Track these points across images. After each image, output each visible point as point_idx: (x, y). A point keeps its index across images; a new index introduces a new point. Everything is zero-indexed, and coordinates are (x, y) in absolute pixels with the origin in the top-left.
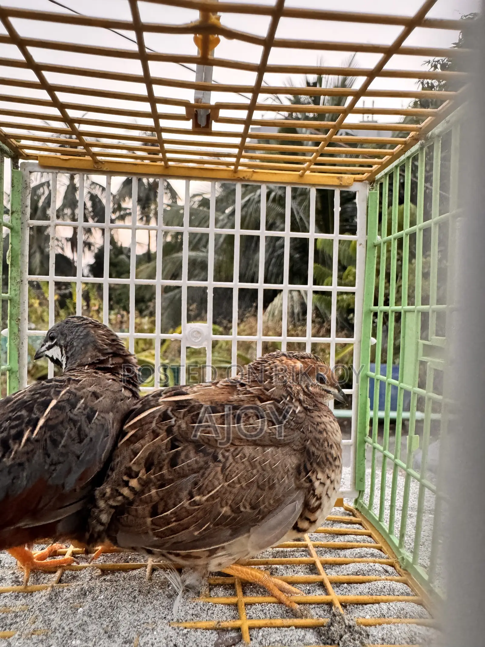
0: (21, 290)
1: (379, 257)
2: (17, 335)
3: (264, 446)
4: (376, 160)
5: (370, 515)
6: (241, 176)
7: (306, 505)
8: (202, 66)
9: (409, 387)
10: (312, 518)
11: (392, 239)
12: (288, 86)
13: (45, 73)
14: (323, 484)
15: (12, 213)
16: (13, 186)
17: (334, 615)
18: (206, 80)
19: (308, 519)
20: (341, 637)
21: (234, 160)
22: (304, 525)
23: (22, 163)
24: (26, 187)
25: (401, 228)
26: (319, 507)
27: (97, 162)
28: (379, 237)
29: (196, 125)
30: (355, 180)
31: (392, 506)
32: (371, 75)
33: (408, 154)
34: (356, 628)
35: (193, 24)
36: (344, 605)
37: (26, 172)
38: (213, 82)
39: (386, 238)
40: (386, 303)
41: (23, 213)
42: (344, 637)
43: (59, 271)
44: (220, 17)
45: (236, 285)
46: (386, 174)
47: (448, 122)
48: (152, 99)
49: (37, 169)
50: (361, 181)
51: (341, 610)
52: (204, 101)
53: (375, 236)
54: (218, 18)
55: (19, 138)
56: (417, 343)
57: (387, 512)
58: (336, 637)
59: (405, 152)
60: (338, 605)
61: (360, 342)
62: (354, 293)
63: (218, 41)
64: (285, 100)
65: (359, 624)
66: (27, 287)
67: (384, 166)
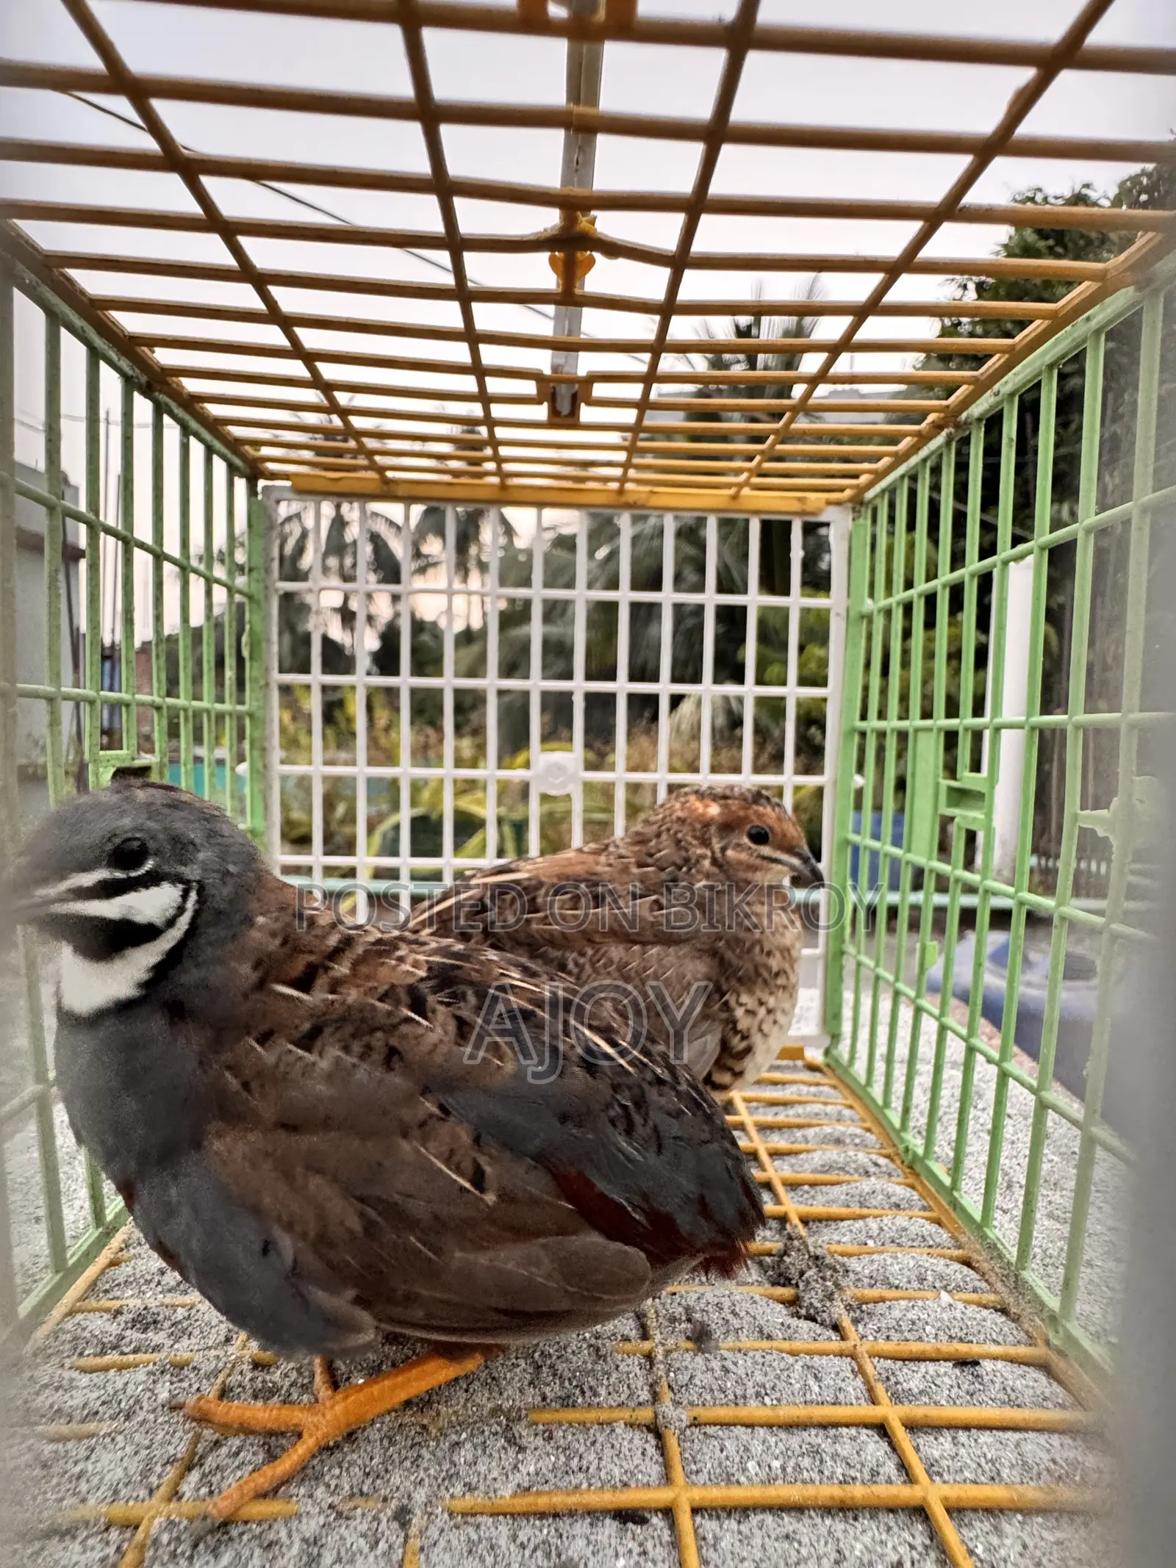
0: (266, 699)
1: (869, 637)
2: (261, 773)
3: (644, 944)
4: (866, 466)
5: (851, 1075)
6: (630, 498)
7: (725, 1045)
8: (563, 308)
9: (921, 860)
10: (737, 1069)
11: (894, 605)
12: (704, 337)
13: (300, 331)
14: (751, 1013)
15: (251, 570)
16: (250, 525)
17: (790, 1238)
18: (570, 334)
19: (730, 1069)
20: (802, 1273)
21: (618, 472)
22: (725, 1078)
23: (265, 488)
24: (271, 527)
25: (909, 585)
26: (748, 1050)
27: (387, 482)
28: (869, 601)
29: (554, 412)
30: (829, 503)
31: (889, 1060)
32: (861, 313)
33: (924, 452)
34: (828, 1260)
35: (550, 233)
36: (805, 1221)
37: (271, 502)
38: (582, 336)
39: (883, 602)
40: (882, 715)
41: (268, 570)
42: (806, 1275)
43: (328, 667)
44: (595, 218)
45: (622, 686)
46: (883, 491)
47: (997, 394)
48: (478, 370)
49: (290, 495)
50: (838, 503)
51: (802, 1230)
52: (566, 369)
53: (863, 600)
54: (593, 222)
55: (257, 444)
56: (937, 785)
57: (880, 1067)
58: (793, 1273)
59: (919, 449)
60: (796, 1221)
61: (835, 782)
62: (825, 700)
63: (592, 262)
64: (699, 363)
65: (832, 1254)
66: (275, 695)
67: (879, 476)
